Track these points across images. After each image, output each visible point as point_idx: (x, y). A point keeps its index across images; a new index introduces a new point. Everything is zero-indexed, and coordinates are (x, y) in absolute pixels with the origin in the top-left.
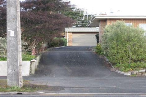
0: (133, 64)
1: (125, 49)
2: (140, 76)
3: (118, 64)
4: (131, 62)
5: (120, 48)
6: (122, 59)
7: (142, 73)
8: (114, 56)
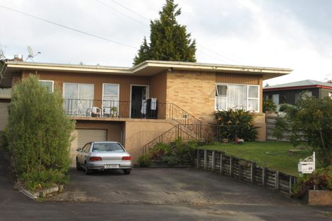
0: (43, 174)
1: (35, 141)
2: (50, 202)
3: (24, 173)
4: (41, 170)
5: (29, 138)
6: (30, 162)
7: (54, 193)
8: (21, 154)
